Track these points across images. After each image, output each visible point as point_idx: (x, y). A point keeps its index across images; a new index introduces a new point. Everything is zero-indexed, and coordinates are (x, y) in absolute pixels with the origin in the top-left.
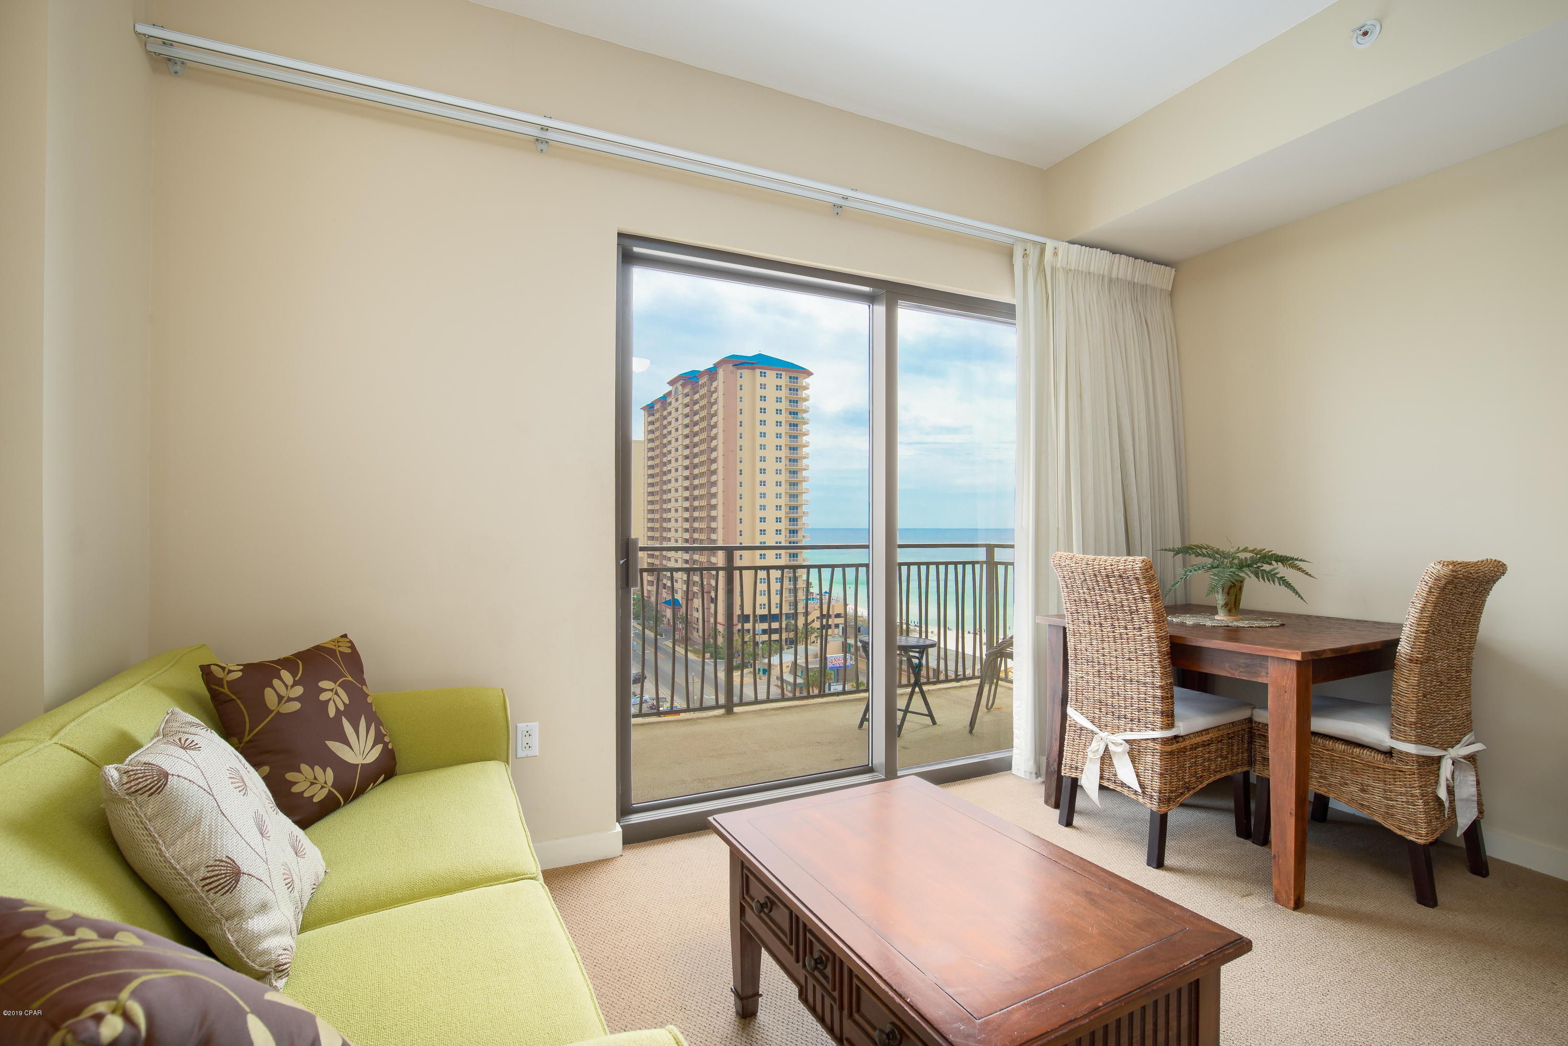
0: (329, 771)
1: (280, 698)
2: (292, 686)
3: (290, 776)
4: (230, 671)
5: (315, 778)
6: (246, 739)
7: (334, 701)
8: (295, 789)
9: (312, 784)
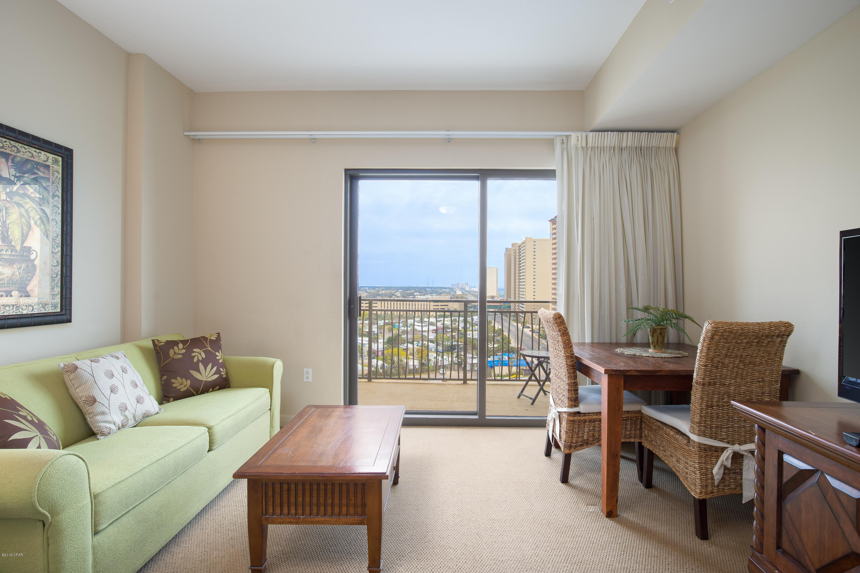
0: (189, 381)
1: (175, 353)
2: (181, 349)
3: (173, 380)
4: (161, 342)
5: (182, 383)
6: (161, 366)
7: (198, 356)
8: (174, 385)
9: (181, 384)
